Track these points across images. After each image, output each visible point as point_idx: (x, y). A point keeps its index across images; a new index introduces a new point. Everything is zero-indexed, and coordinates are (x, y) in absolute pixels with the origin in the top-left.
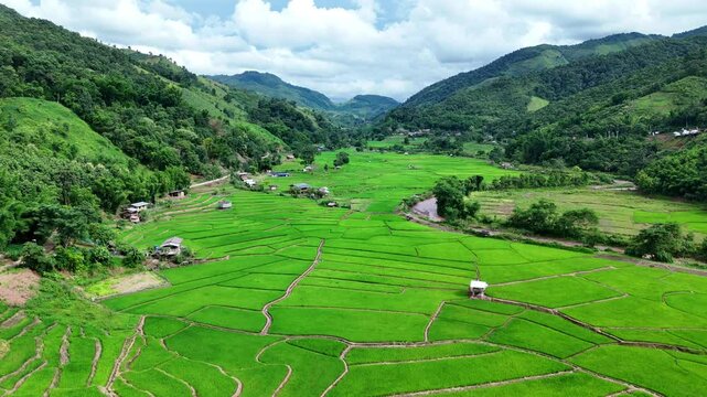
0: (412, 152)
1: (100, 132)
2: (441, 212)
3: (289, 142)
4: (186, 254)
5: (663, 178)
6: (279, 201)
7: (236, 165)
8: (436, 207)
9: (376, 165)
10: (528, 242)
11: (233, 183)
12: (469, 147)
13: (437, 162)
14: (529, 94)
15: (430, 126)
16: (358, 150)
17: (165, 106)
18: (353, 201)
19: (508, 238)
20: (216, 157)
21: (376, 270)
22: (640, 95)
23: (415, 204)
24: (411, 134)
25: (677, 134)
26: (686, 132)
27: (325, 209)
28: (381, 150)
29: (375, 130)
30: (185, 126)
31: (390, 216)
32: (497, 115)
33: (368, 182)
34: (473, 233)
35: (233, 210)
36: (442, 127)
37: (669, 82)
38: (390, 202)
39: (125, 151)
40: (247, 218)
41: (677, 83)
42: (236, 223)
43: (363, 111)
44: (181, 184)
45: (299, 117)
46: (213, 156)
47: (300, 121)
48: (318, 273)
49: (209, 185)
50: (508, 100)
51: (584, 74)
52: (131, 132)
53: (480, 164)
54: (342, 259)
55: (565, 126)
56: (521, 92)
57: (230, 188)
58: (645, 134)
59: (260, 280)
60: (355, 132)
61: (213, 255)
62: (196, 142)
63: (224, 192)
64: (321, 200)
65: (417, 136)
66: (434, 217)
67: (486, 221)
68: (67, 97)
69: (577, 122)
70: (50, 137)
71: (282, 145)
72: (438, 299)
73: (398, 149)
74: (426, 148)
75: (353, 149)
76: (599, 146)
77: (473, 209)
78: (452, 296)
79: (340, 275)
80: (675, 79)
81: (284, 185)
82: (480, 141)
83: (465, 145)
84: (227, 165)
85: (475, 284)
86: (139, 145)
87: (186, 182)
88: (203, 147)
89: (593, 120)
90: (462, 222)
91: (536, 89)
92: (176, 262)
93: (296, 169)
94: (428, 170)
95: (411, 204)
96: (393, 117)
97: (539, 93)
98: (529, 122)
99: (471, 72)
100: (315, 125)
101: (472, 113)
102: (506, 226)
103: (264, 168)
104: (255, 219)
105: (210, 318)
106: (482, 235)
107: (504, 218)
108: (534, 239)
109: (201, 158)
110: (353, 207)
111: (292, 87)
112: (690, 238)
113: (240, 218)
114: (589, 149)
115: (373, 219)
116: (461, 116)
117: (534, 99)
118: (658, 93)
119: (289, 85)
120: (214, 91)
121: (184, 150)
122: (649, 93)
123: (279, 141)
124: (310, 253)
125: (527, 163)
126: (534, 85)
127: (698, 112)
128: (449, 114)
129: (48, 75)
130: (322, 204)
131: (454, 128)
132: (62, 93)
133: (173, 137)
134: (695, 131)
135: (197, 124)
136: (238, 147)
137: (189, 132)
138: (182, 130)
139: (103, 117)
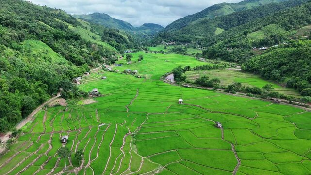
0: (167, 53)
1: (57, 52)
2: (175, 79)
3: (119, 50)
4: (100, 93)
5: (248, 66)
6: (121, 76)
7: (103, 62)
8: (173, 77)
9: (153, 60)
10: (199, 89)
11: (103, 69)
12: (190, 51)
13: (177, 58)
14: (216, 27)
15: (175, 41)
16: (146, 52)
17: (76, 40)
18: (146, 75)
19: (193, 87)
20: (96, 59)
21: (154, 97)
22: (253, 31)
23: (167, 76)
24: (167, 44)
25: (260, 49)
26: (263, 48)
27: (137, 79)
28: (155, 52)
29: (153, 42)
30: (84, 48)
31: (158, 81)
32: (202, 36)
33: (150, 67)
34: (183, 86)
35: (107, 80)
36: (180, 41)
37: (264, 26)
38: (158, 75)
39: (66, 58)
40: (112, 82)
41: (267, 27)
42: (109, 84)
43: (147, 31)
44: (88, 70)
45: (121, 37)
46: (95, 59)
47: (122, 39)
48: (138, 98)
49: (96, 70)
50: (207, 29)
51: (238, 18)
52: (67, 51)
53: (192, 59)
54: (144, 94)
55: (225, 43)
56: (213, 25)
57: (103, 71)
58: (250, 48)
59: (122, 100)
60: (144, 43)
61: (106, 94)
62: (89, 54)
63: (101, 72)
64: (135, 75)
65: (170, 45)
66: (172, 81)
67: (188, 82)
68: (44, 39)
69: (230, 42)
70: (43, 55)
71: (117, 51)
72: (170, 104)
73: (162, 52)
74: (173, 50)
75: (144, 51)
76: (234, 53)
77: (185, 78)
78: (174, 103)
79: (144, 98)
80: (267, 25)
81: (121, 69)
82: (194, 48)
83: (188, 49)
84: (100, 62)
85: (180, 100)
86: (71, 56)
87: (89, 70)
88: (91, 56)
89: (235, 41)
90: (180, 82)
91: (219, 24)
92: (97, 96)
93: (124, 62)
94: (173, 62)
95: (165, 76)
96: (160, 36)
97: (220, 26)
98: (214, 40)
99: (193, 15)
100: (128, 41)
101: (193, 35)
102: (194, 83)
103: (113, 63)
104: (115, 82)
105: (113, 109)
106: (186, 87)
107: (193, 81)
108: (201, 88)
109: (91, 60)
110: (146, 78)
111: (115, 20)
112: (244, 87)
113: (110, 82)
114: (231, 54)
115: (153, 82)
116: (188, 36)
117: (218, 28)
118: (260, 31)
119: (114, 19)
120: (86, 27)
121: (85, 57)
122: (257, 30)
123: (115, 49)
124: (134, 93)
125: (209, 59)
126: (218, 23)
127: (268, 40)
128: (183, 35)
129: (36, 31)
130: (136, 77)
131: (185, 42)
132: (42, 38)
133: (81, 52)
134: (266, 48)
135: (87, 46)
136: (102, 55)
137: (85, 50)
138: (83, 49)
139: (57, 46)
